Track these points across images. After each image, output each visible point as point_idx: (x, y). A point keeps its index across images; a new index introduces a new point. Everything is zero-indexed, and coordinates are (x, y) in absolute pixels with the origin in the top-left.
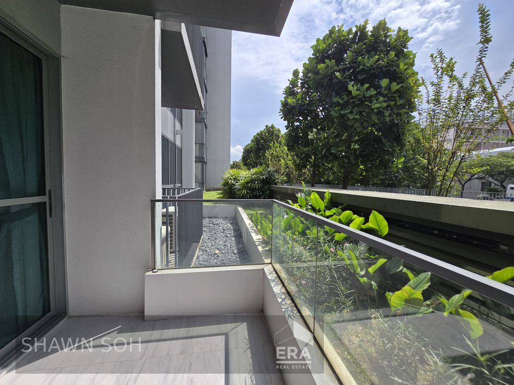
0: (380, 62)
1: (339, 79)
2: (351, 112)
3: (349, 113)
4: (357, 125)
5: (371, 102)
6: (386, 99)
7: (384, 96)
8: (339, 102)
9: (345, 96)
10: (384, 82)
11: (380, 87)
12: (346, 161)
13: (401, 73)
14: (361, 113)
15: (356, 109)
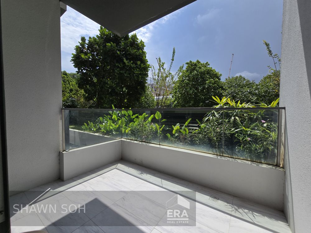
0: (137, 53)
1: (118, 54)
2: (125, 73)
3: (124, 73)
4: (128, 79)
5: (134, 70)
6: (139, 70)
7: (139, 68)
8: (119, 66)
9: (122, 64)
10: (139, 63)
11: (137, 64)
12: (123, 96)
13: (144, 60)
14: (130, 74)
15: (127, 72)
